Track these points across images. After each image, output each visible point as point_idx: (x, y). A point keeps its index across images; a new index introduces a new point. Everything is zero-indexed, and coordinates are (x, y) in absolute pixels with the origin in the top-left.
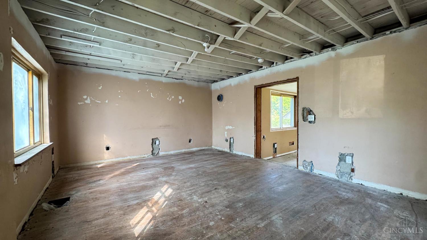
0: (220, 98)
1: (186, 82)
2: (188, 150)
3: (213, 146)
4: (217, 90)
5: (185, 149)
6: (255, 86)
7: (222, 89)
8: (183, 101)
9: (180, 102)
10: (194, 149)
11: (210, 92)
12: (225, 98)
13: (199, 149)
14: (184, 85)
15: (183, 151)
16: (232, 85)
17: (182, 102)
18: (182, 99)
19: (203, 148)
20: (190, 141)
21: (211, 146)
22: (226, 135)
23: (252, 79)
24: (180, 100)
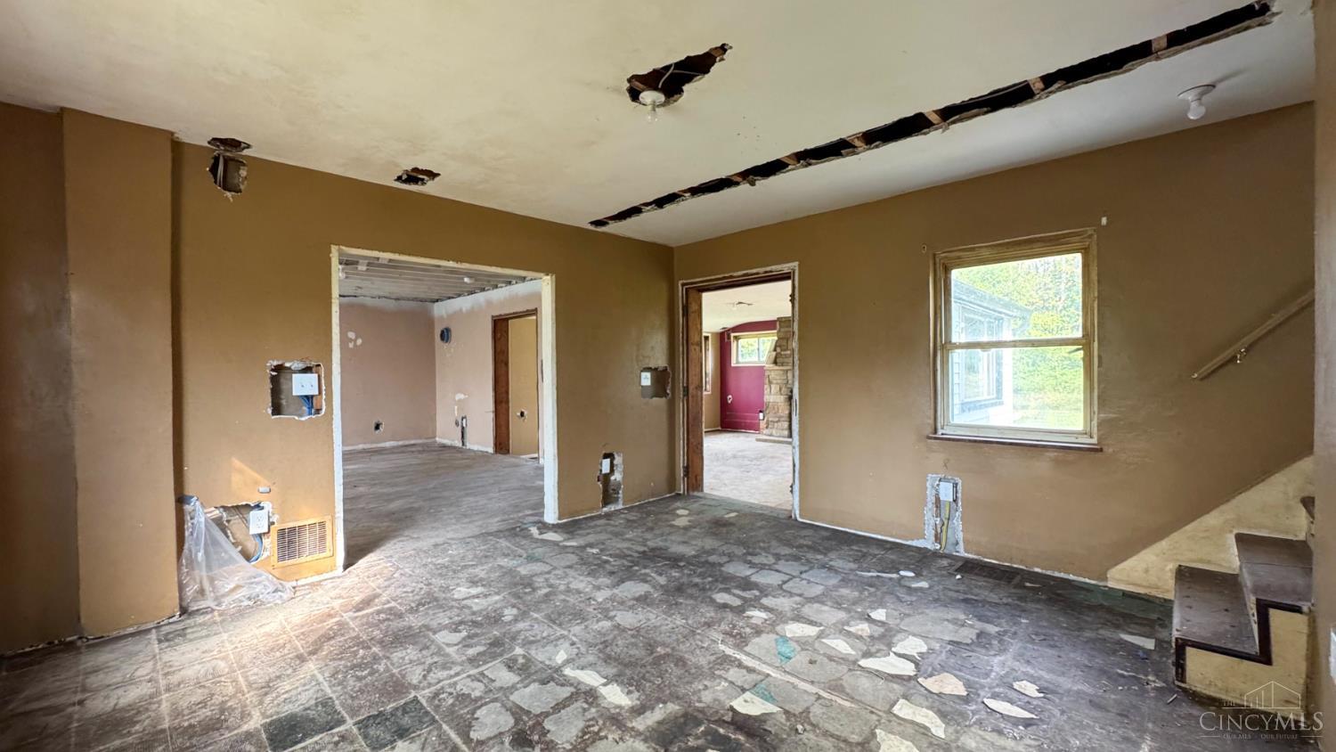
0: (445, 335)
1: (369, 301)
2: (374, 446)
3: (437, 439)
4: (441, 318)
5: (365, 443)
6: (493, 317)
7: (452, 316)
8: (359, 342)
9: (351, 345)
10: (388, 444)
11: (429, 322)
12: (454, 334)
13: (401, 443)
14: (363, 307)
15: (361, 447)
16: (464, 309)
17: (355, 345)
18: (357, 338)
19: (412, 442)
20: (377, 427)
21: (435, 437)
22: (456, 413)
23: (489, 303)
24: (351, 340)
